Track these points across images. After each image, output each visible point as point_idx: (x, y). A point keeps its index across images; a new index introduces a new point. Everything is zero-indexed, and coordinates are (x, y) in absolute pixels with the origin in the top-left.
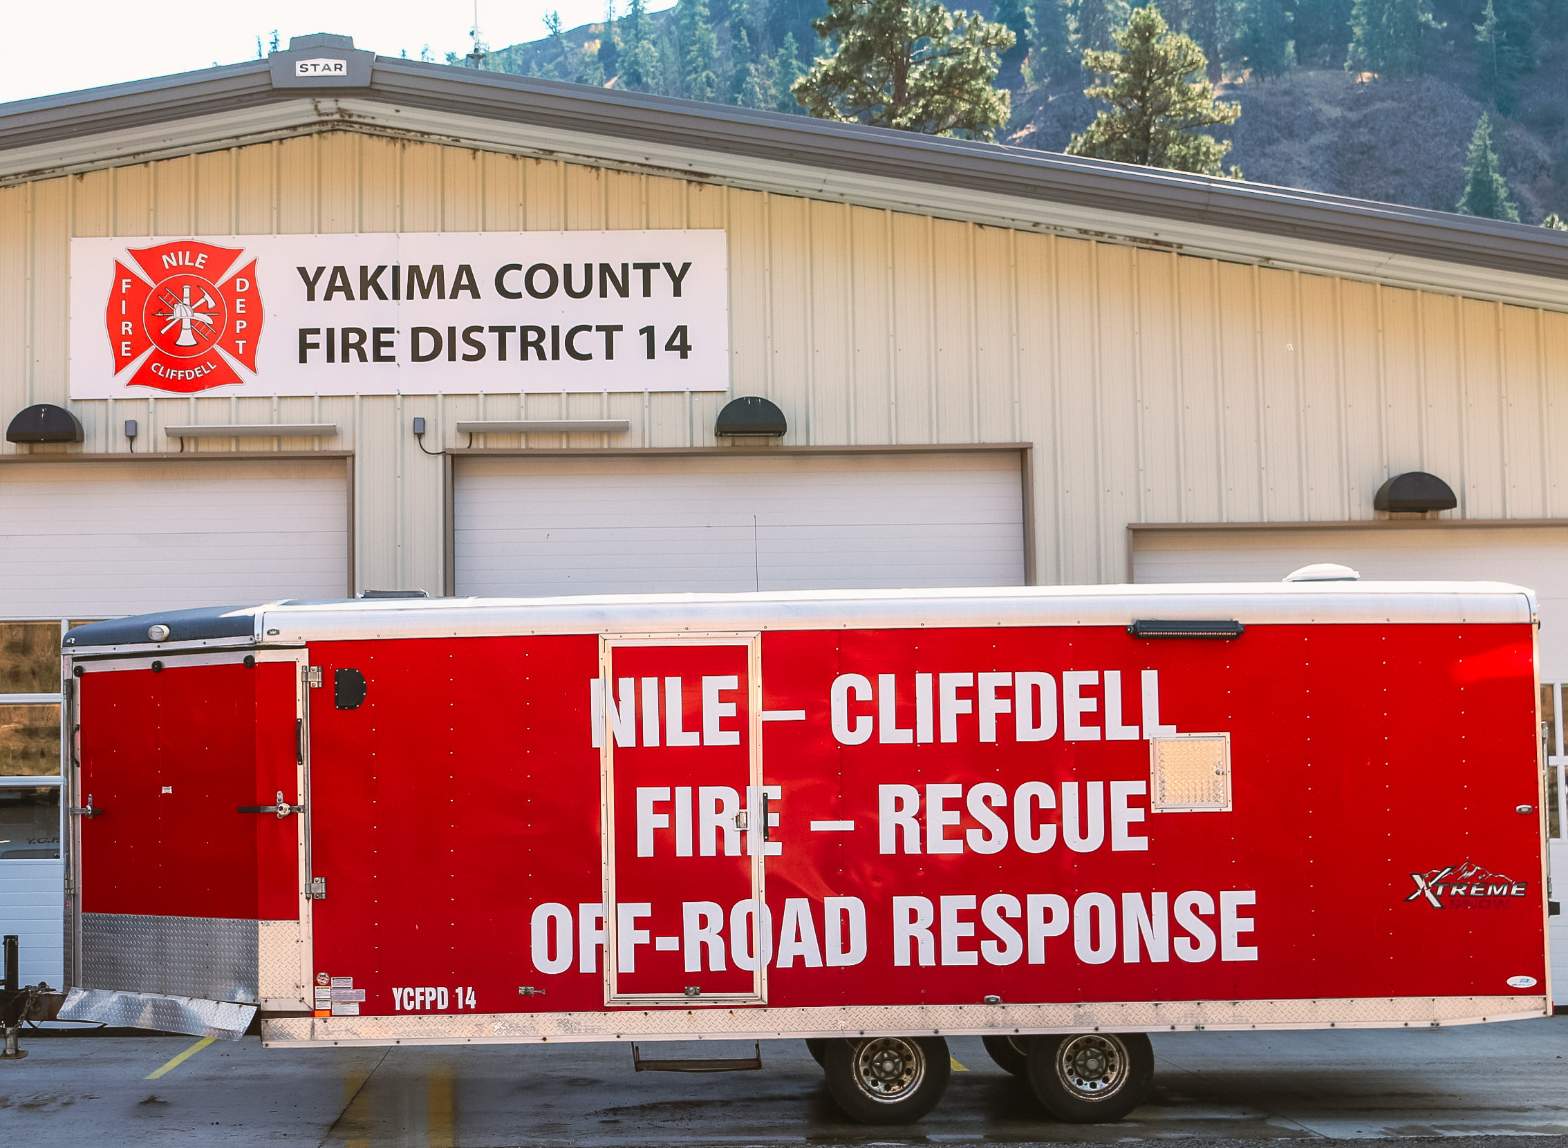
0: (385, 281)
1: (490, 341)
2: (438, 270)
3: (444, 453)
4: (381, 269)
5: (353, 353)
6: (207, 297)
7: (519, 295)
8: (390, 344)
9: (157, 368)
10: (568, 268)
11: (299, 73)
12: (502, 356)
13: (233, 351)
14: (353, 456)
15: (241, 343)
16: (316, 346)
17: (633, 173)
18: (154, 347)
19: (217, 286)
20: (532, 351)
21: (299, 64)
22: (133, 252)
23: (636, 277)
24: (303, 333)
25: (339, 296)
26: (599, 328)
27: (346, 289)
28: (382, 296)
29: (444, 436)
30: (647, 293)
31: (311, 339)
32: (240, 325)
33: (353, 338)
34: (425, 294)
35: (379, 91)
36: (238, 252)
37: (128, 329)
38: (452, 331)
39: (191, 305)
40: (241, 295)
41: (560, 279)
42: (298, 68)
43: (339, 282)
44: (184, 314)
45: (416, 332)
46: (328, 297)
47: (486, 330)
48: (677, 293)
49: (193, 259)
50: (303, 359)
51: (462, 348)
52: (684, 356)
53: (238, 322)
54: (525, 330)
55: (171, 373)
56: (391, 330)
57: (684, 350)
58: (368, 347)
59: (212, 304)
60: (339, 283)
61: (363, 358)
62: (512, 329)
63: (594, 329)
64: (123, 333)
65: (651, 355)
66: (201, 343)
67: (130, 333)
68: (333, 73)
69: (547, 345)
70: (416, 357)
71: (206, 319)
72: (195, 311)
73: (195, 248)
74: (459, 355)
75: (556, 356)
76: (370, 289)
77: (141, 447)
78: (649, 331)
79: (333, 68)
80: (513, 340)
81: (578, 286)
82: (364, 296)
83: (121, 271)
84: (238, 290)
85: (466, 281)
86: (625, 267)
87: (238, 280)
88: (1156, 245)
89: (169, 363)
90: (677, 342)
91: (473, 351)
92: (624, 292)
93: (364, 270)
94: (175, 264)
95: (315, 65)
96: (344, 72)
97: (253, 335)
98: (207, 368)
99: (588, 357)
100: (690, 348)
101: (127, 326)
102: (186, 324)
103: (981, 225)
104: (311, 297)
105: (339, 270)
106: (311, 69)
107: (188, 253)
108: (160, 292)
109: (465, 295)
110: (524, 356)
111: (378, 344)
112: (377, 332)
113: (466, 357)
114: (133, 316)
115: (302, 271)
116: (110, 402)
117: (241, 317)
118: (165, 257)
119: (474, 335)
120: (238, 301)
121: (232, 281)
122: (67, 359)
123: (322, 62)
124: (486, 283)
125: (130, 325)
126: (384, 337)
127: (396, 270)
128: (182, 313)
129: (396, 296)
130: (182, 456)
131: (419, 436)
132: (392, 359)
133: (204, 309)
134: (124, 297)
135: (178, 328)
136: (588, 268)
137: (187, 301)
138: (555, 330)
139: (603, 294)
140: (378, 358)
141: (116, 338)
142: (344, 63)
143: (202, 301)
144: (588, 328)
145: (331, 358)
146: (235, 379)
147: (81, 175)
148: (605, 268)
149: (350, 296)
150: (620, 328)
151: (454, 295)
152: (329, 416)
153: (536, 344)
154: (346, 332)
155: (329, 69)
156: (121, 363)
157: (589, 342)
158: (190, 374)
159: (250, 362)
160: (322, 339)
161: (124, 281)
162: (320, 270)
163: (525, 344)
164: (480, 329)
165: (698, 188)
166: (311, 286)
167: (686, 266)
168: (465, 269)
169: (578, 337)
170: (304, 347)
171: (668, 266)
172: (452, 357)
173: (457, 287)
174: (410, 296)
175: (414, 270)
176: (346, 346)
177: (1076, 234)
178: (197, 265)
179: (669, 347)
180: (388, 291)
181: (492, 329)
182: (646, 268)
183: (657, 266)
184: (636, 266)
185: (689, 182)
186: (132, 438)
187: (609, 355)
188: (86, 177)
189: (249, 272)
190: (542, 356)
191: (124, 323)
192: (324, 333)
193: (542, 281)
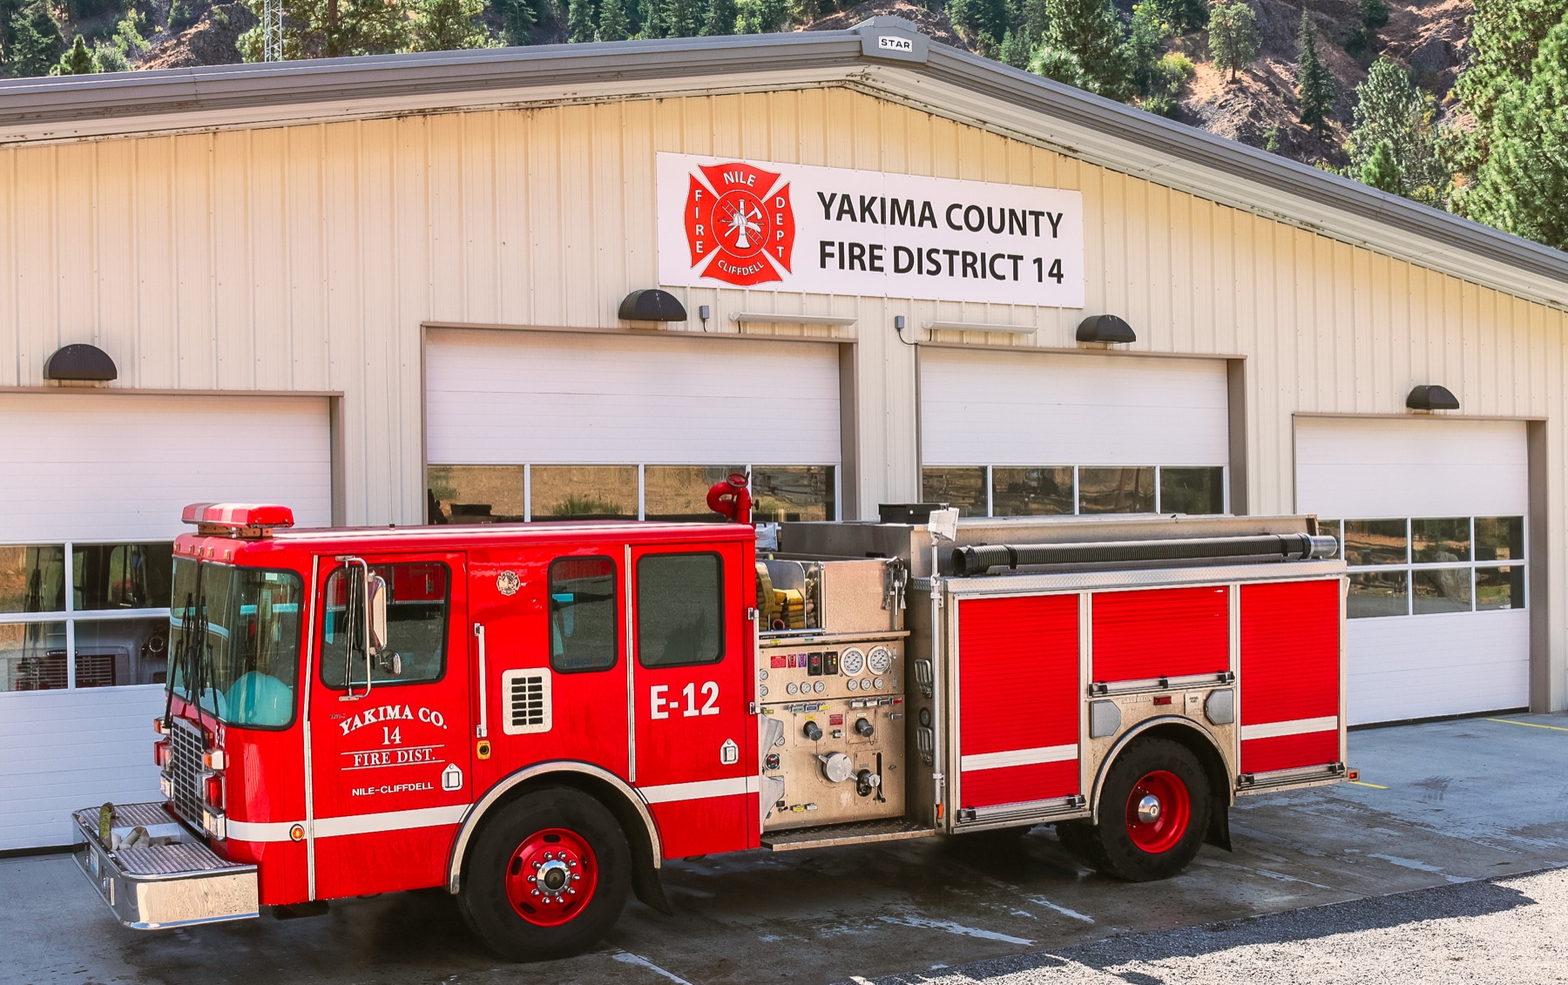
0: (876, 208)
1: (943, 259)
2: (910, 203)
3: (916, 344)
4: (873, 199)
5: (856, 262)
6: (756, 210)
7: (960, 228)
8: (880, 258)
9: (723, 264)
10: (990, 210)
11: (881, 46)
12: (951, 273)
13: (775, 255)
14: (857, 343)
15: (780, 248)
16: (832, 255)
17: (1026, 143)
18: (720, 247)
19: (763, 202)
20: (969, 270)
21: (881, 38)
22: (702, 168)
23: (1030, 220)
24: (823, 244)
25: (846, 217)
26: (1010, 257)
27: (851, 212)
28: (875, 221)
29: (914, 333)
30: (1037, 234)
31: (828, 249)
32: (780, 235)
33: (857, 251)
34: (903, 222)
35: (927, 66)
36: (776, 176)
37: (701, 230)
38: (920, 251)
39: (745, 216)
40: (780, 211)
41: (986, 217)
42: (880, 42)
43: (846, 209)
44: (740, 222)
45: (897, 249)
46: (839, 218)
47: (941, 252)
48: (1055, 235)
49: (746, 179)
50: (823, 265)
51: (927, 265)
52: (1059, 282)
53: (778, 232)
54: (965, 254)
55: (733, 269)
56: (880, 247)
57: (1059, 276)
58: (866, 258)
59: (760, 216)
60: (846, 207)
61: (863, 268)
62: (957, 253)
63: (1006, 257)
64: (697, 234)
65: (1040, 280)
66: (754, 247)
67: (702, 234)
68: (903, 49)
69: (978, 266)
70: (897, 270)
71: (756, 227)
72: (749, 220)
73: (748, 170)
74: (924, 271)
75: (984, 276)
76: (867, 214)
77: (711, 328)
78: (1038, 261)
79: (903, 45)
80: (958, 260)
81: (997, 225)
82: (863, 220)
83: (695, 184)
84: (778, 206)
85: (928, 216)
86: (1024, 212)
87: (778, 198)
88: (1309, 227)
89: (731, 262)
90: (1055, 271)
91: (933, 268)
92: (1024, 232)
93: (862, 198)
94: (732, 181)
95: (892, 41)
96: (910, 49)
97: (788, 242)
98: (758, 267)
99: (1003, 278)
100: (1062, 276)
101: (700, 228)
102: (742, 231)
103: (1218, 203)
104: (828, 216)
105: (846, 197)
106: (889, 43)
107: (742, 173)
108: (723, 202)
109: (927, 223)
110: (965, 275)
111: (873, 258)
112: (872, 247)
113: (929, 272)
114: (704, 220)
115: (821, 195)
116: (689, 289)
117: (780, 228)
118: (725, 175)
119: (934, 256)
120: (778, 215)
121: (773, 198)
122: (656, 252)
123: (897, 39)
124: (940, 217)
125: (702, 228)
126: (877, 252)
127: (883, 200)
128: (739, 220)
129: (883, 221)
130: (740, 336)
131: (899, 330)
132: (881, 269)
133: (753, 219)
134: (696, 204)
135: (736, 232)
136: (1002, 211)
137: (742, 212)
138: (983, 255)
139: (1011, 232)
140: (873, 268)
141: (692, 238)
142: (910, 42)
143: (753, 213)
144: (1003, 256)
145: (842, 266)
146: (777, 278)
147: (661, 100)
148: (1012, 212)
149: (854, 219)
150: (1021, 258)
151: (921, 224)
152: (840, 311)
153: (972, 265)
154: (852, 246)
155: (901, 45)
156: (696, 259)
157: (1003, 266)
158: (746, 272)
159: (786, 262)
160: (835, 250)
161: (697, 191)
162: (833, 196)
163: (965, 265)
164: (937, 251)
165: (1064, 159)
166: (827, 207)
167: (1060, 216)
168: (927, 205)
169: (998, 262)
170: (824, 255)
171: (1049, 215)
172: (920, 272)
173: (923, 218)
174: (893, 222)
175: (895, 202)
176: (852, 257)
177: (1271, 215)
178: (748, 183)
179: (1051, 274)
180: (879, 218)
181: (945, 252)
182: (1037, 215)
183: (1042, 214)
184: (1031, 213)
185: (1060, 154)
186: (704, 320)
187: (1016, 278)
188: (664, 101)
189: (784, 192)
190: (975, 275)
191: (697, 226)
192: (837, 245)
193: (974, 218)
